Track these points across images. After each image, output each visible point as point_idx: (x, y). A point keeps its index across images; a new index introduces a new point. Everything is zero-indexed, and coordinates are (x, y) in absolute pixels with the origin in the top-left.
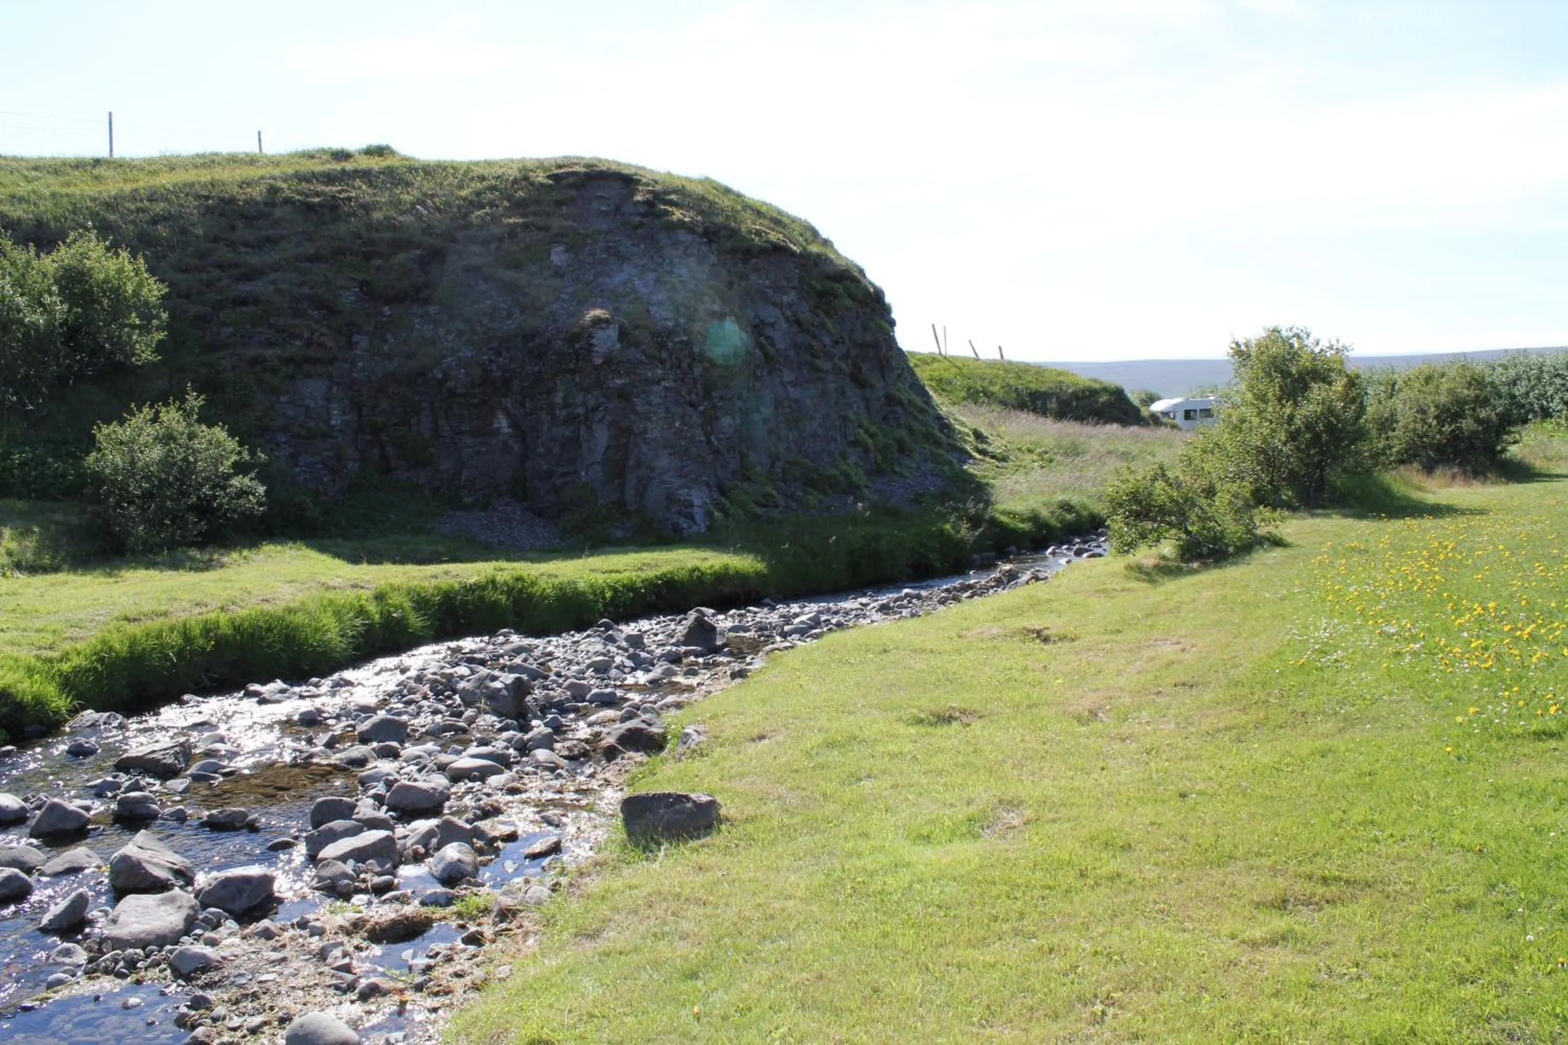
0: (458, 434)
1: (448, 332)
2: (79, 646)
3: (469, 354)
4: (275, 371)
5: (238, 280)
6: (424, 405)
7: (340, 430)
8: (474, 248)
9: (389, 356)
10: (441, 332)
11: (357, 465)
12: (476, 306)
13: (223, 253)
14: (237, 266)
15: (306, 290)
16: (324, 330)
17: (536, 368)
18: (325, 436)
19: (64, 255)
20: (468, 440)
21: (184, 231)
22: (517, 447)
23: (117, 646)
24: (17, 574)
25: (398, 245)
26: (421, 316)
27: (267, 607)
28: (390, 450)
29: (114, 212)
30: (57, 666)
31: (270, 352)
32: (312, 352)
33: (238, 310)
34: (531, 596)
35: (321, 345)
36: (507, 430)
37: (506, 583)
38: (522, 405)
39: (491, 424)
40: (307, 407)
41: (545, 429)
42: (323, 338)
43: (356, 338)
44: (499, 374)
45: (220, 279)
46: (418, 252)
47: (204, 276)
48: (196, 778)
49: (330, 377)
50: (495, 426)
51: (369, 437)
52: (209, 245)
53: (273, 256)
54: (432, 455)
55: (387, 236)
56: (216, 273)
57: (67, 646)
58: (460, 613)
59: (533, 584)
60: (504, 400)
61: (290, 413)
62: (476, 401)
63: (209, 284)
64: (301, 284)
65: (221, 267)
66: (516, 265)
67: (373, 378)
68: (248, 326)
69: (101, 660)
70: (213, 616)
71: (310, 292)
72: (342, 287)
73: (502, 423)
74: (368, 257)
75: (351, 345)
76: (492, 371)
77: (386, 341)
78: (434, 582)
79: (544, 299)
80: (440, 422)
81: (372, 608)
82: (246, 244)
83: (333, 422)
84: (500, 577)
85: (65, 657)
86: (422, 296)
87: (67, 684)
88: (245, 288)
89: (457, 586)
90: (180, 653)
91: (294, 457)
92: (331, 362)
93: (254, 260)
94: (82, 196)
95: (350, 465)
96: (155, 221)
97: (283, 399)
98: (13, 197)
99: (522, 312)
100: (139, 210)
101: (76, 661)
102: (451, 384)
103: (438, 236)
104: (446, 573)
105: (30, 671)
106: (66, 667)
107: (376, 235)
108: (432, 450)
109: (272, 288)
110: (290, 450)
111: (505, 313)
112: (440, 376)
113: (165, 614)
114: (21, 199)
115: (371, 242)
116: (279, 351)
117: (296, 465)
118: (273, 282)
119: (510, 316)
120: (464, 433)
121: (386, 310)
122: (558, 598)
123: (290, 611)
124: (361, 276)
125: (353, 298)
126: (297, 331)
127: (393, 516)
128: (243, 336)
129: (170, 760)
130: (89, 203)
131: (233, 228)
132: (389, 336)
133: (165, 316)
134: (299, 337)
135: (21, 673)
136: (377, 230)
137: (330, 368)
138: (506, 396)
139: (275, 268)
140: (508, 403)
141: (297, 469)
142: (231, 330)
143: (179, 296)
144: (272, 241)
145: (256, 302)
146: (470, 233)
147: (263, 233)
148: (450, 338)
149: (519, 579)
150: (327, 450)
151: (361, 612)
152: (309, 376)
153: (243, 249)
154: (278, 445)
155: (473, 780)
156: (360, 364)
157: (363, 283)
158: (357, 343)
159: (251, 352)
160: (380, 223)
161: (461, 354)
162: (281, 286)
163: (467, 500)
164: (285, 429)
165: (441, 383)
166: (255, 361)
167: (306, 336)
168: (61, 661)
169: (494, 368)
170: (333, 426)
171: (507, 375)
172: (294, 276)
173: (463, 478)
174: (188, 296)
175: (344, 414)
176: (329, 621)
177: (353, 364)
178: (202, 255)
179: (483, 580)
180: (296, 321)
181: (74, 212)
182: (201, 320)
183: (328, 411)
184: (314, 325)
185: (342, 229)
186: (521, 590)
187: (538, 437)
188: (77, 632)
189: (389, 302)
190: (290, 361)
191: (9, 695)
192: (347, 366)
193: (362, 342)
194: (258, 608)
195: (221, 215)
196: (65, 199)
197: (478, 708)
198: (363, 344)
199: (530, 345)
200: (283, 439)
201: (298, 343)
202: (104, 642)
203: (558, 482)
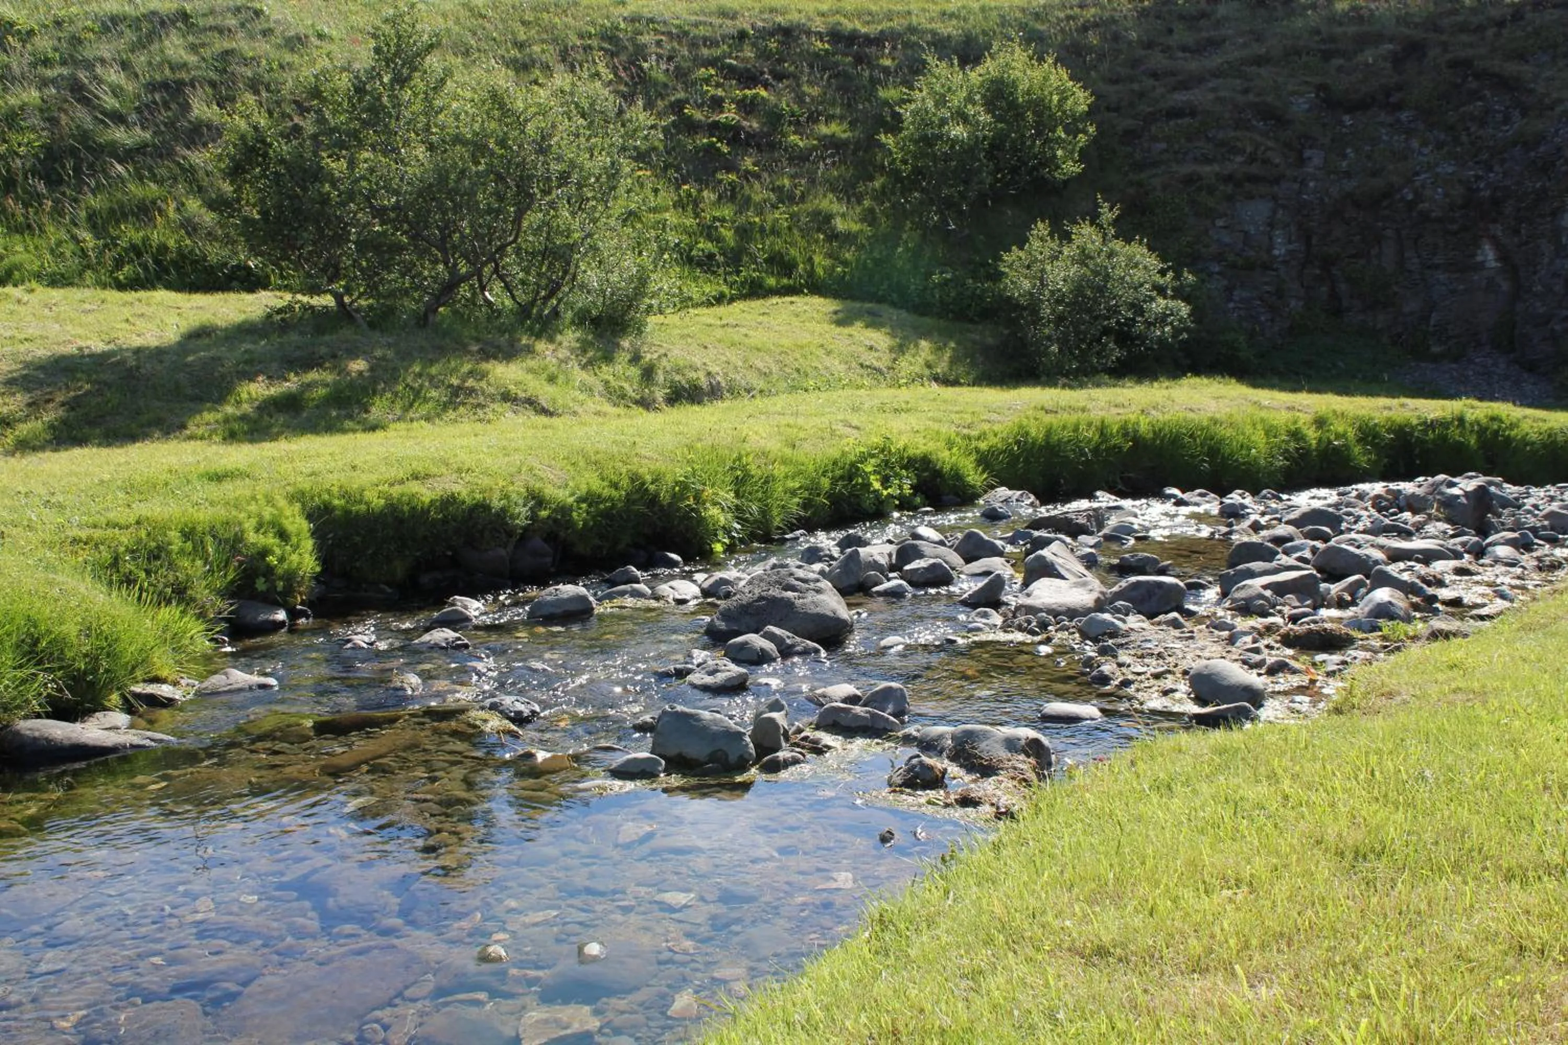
0: (1429, 267)
1: (1425, 144)
2: (996, 428)
3: (1450, 170)
4: (1211, 191)
5: (1175, 89)
6: (1389, 233)
7: (1285, 262)
8: (1464, 38)
9: (1348, 175)
10: (1415, 144)
11: (1301, 303)
12: (1462, 109)
13: (1157, 60)
14: (1173, 74)
15: (1251, 97)
16: (1270, 144)
17: (1538, 185)
18: (1266, 267)
19: (990, 67)
20: (1442, 277)
21: (1116, 37)
22: (1505, 286)
23: (1033, 432)
24: (934, 384)
25: (1364, 41)
26: (1391, 125)
27: (1191, 415)
28: (1343, 287)
29: (1043, 23)
30: (974, 444)
31: (1208, 169)
32: (1255, 169)
33: (1172, 123)
34: (1508, 440)
35: (1265, 162)
36: (1494, 264)
37: (1478, 422)
38: (1517, 232)
39: (1474, 255)
40: (1246, 233)
41: (1546, 260)
42: (1269, 153)
43: (1307, 153)
44: (1488, 193)
45: (1154, 88)
46: (1391, 47)
47: (1136, 86)
48: (1108, 538)
49: (1275, 198)
50: (1479, 258)
51: (1318, 272)
52: (1143, 53)
53: (1215, 61)
54: (1396, 294)
55: (1352, 29)
56: (1151, 82)
57: (986, 427)
58: (1417, 451)
59: (1512, 426)
60: (1491, 226)
61: (1227, 239)
62: (1455, 227)
63: (1141, 95)
64: (1246, 91)
65: (1155, 75)
66: (1522, 57)
67: (1326, 200)
68: (1183, 141)
69: (1018, 442)
70: (1133, 417)
71: (1257, 100)
72: (1293, 93)
73: (1488, 255)
74: (1327, 56)
75: (1302, 161)
76: (1478, 189)
77: (1345, 156)
78: (1386, 413)
79: (1555, 95)
80: (1407, 255)
81: (1312, 435)
82: (1184, 49)
83: (1276, 252)
84: (1470, 416)
85: (981, 437)
86: (1392, 100)
87: (985, 460)
88: (1180, 97)
89: (1415, 422)
90: (1096, 451)
91: (1229, 290)
92: (1277, 181)
93: (1193, 65)
94: (1011, 7)
95: (1293, 303)
96: (1085, 28)
97: (1220, 223)
98: (944, 14)
99: (1524, 115)
100: (1069, 18)
101: (993, 441)
102: (1425, 206)
103: (1416, 25)
104: (1403, 405)
105: (950, 444)
106: (983, 446)
107: (1339, 30)
108: (1395, 289)
109: (1211, 96)
110: (1225, 282)
111: (1499, 117)
112: (1410, 197)
113: (1083, 410)
114: (952, 16)
115: (1332, 39)
116: (1216, 168)
117: (1231, 300)
118: (1214, 90)
119: (1507, 120)
120: (1436, 267)
121: (1347, 120)
122: (1544, 446)
123: (1215, 422)
124: (1317, 80)
125: (1306, 106)
126: (1239, 144)
127: (1340, 364)
128: (1176, 153)
129: (1082, 521)
130: (1019, 15)
131: (1170, 31)
132: (1349, 150)
133: (1091, 130)
134: (1242, 151)
135: (941, 444)
136: (1341, 24)
137: (1276, 188)
138: (1495, 221)
139: (1217, 74)
140: (1497, 230)
141: (1231, 305)
142: (1163, 145)
143: (1108, 109)
144: (1214, 44)
145: (1193, 114)
146: (1460, 18)
147: (1204, 34)
148: (1426, 151)
149: (1493, 419)
150: (1266, 283)
151: (1296, 435)
152: (1251, 197)
153: (1180, 54)
154: (1210, 275)
155: (1418, 561)
156: (1312, 184)
157: (1321, 87)
158: (1310, 158)
159: (1186, 169)
160: (1345, 14)
161: (1439, 170)
162: (1222, 94)
163: (1436, 349)
164: (1219, 258)
165: (1411, 205)
166: (1189, 180)
167: (1249, 150)
168: (979, 438)
169: (1482, 185)
170: (1276, 257)
171: (1499, 194)
172: (1238, 81)
173: (1432, 322)
174: (1117, 109)
175: (1290, 242)
176: (1259, 438)
177: (1303, 183)
178: (1135, 63)
179: (1449, 417)
180: (1239, 134)
181: (1003, 25)
182: (1130, 136)
183: (1271, 239)
184: (1258, 138)
185: (1299, 23)
186: (1496, 432)
187: (1535, 273)
188: (994, 416)
189: (1351, 108)
190: (1229, 179)
191: (930, 461)
192: (1296, 186)
193: (1316, 158)
194: (1181, 415)
195: (1158, 17)
196: (995, 13)
197: (1429, 515)
198: (1317, 161)
199: (1533, 154)
200: (1217, 269)
201: (1239, 159)
202: (1021, 427)
203: (1557, 327)
